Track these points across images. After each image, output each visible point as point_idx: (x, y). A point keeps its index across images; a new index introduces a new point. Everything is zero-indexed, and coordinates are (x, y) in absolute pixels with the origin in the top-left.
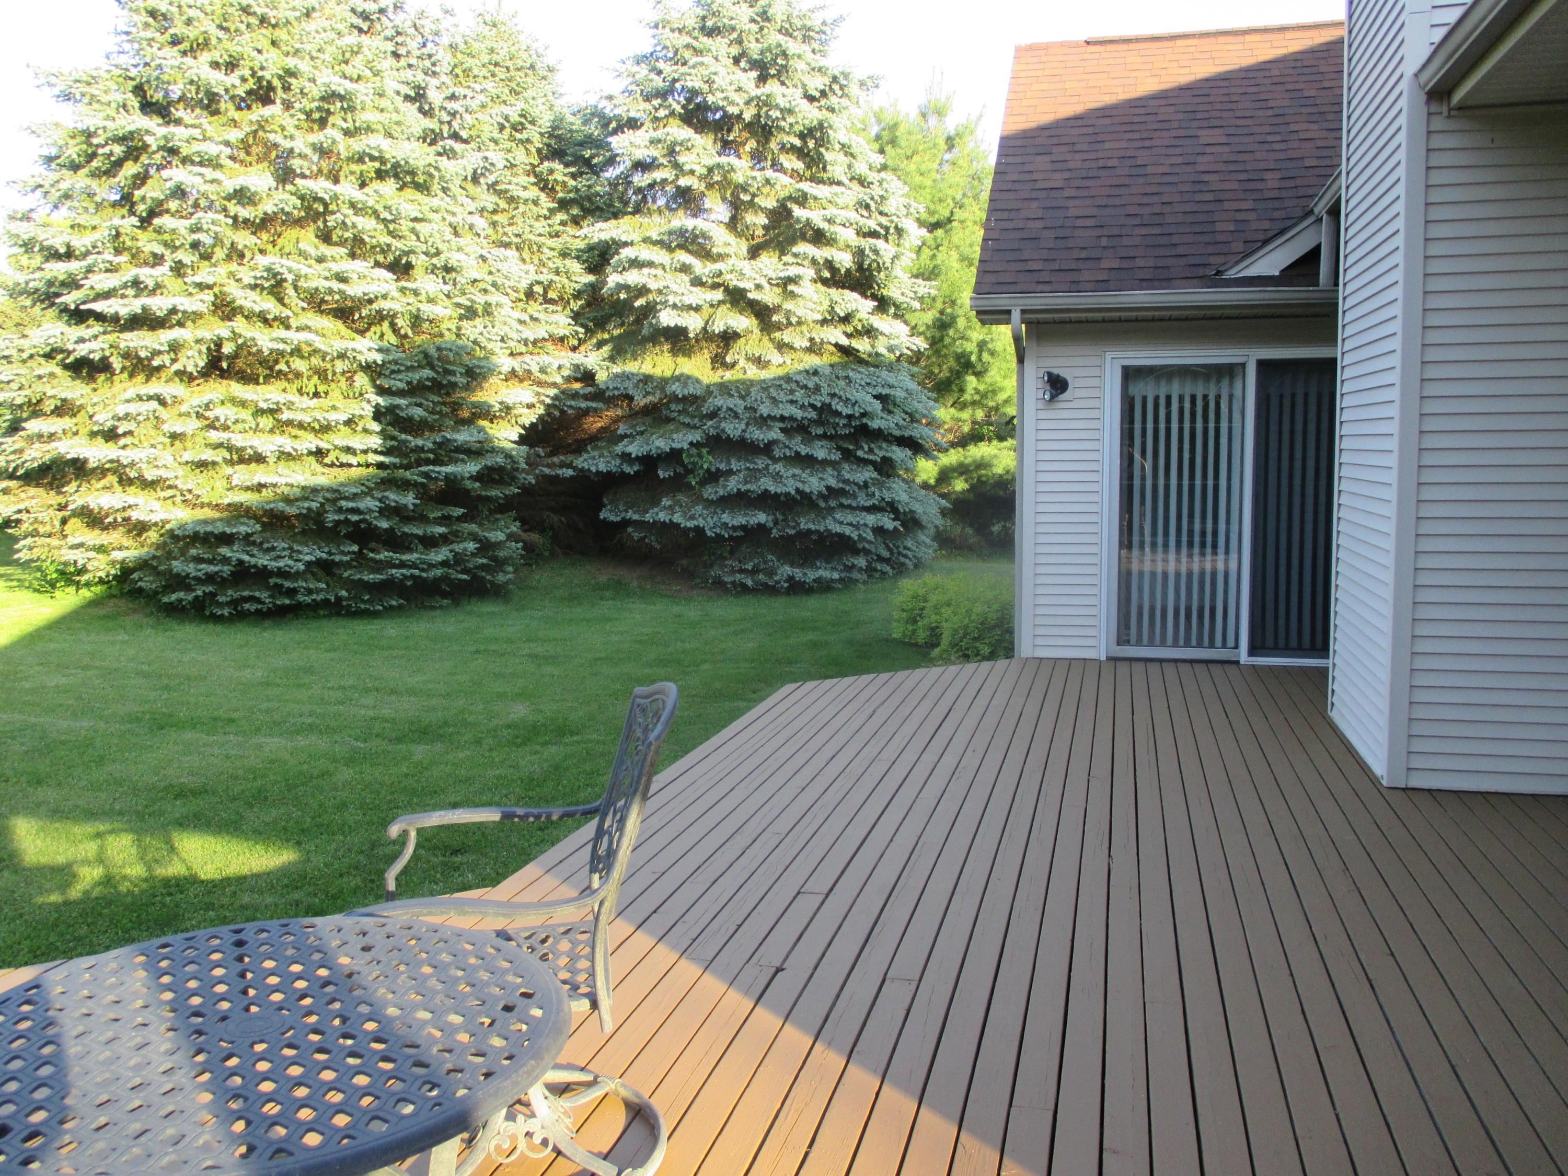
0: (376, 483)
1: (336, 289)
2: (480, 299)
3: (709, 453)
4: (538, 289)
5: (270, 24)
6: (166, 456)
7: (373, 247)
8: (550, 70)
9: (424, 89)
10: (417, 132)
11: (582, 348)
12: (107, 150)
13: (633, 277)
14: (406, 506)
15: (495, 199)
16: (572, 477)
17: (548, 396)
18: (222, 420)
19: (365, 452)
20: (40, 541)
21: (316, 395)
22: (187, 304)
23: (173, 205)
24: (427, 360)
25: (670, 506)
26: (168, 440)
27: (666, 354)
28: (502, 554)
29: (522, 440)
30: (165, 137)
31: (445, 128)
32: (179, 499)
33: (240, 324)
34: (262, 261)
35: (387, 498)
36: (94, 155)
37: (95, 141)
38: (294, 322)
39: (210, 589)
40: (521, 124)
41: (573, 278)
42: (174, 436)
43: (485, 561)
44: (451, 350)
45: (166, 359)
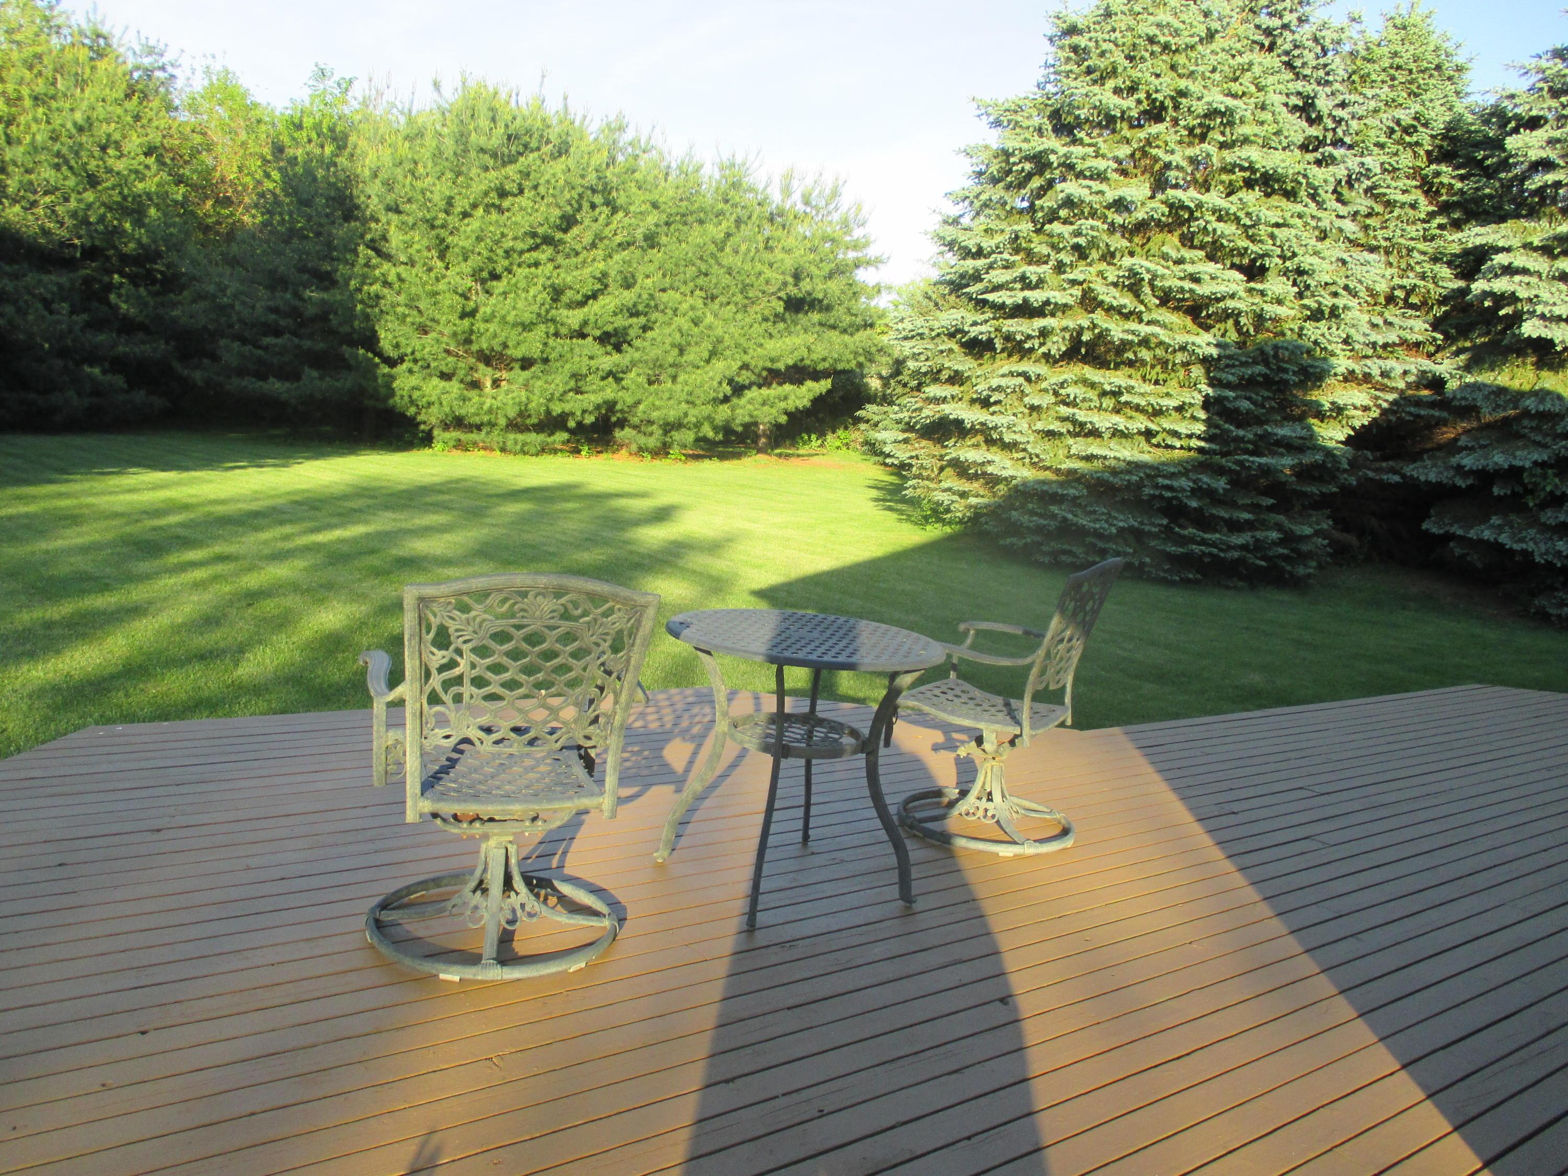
0: (1193, 466)
1: (1187, 288)
2: (1328, 301)
3: (1556, 475)
4: (1400, 293)
5: (1171, 50)
6: (1023, 425)
7: (1232, 250)
8: (1459, 69)
9: (1313, 98)
10: (1299, 139)
11: (1439, 355)
12: (1019, 167)
13: (1501, 285)
14: (1216, 489)
15: (1370, 202)
16: (1397, 483)
17: (1386, 401)
18: (1072, 397)
19: (1190, 436)
20: (922, 483)
21: (1157, 383)
22: (1059, 297)
23: (1063, 213)
24: (1262, 356)
25: (1499, 526)
26: (1026, 411)
27: (1529, 367)
28: (1305, 548)
29: (1349, 441)
30: (1065, 155)
31: (1330, 135)
32: (1027, 460)
33: (1099, 316)
34: (1127, 261)
35: (1200, 480)
36: (1009, 172)
37: (1012, 160)
38: (1146, 318)
39: (1038, 538)
40: (1414, 127)
41: (1440, 283)
42: (1033, 408)
43: (1286, 551)
44: (1287, 349)
45: (1036, 342)
